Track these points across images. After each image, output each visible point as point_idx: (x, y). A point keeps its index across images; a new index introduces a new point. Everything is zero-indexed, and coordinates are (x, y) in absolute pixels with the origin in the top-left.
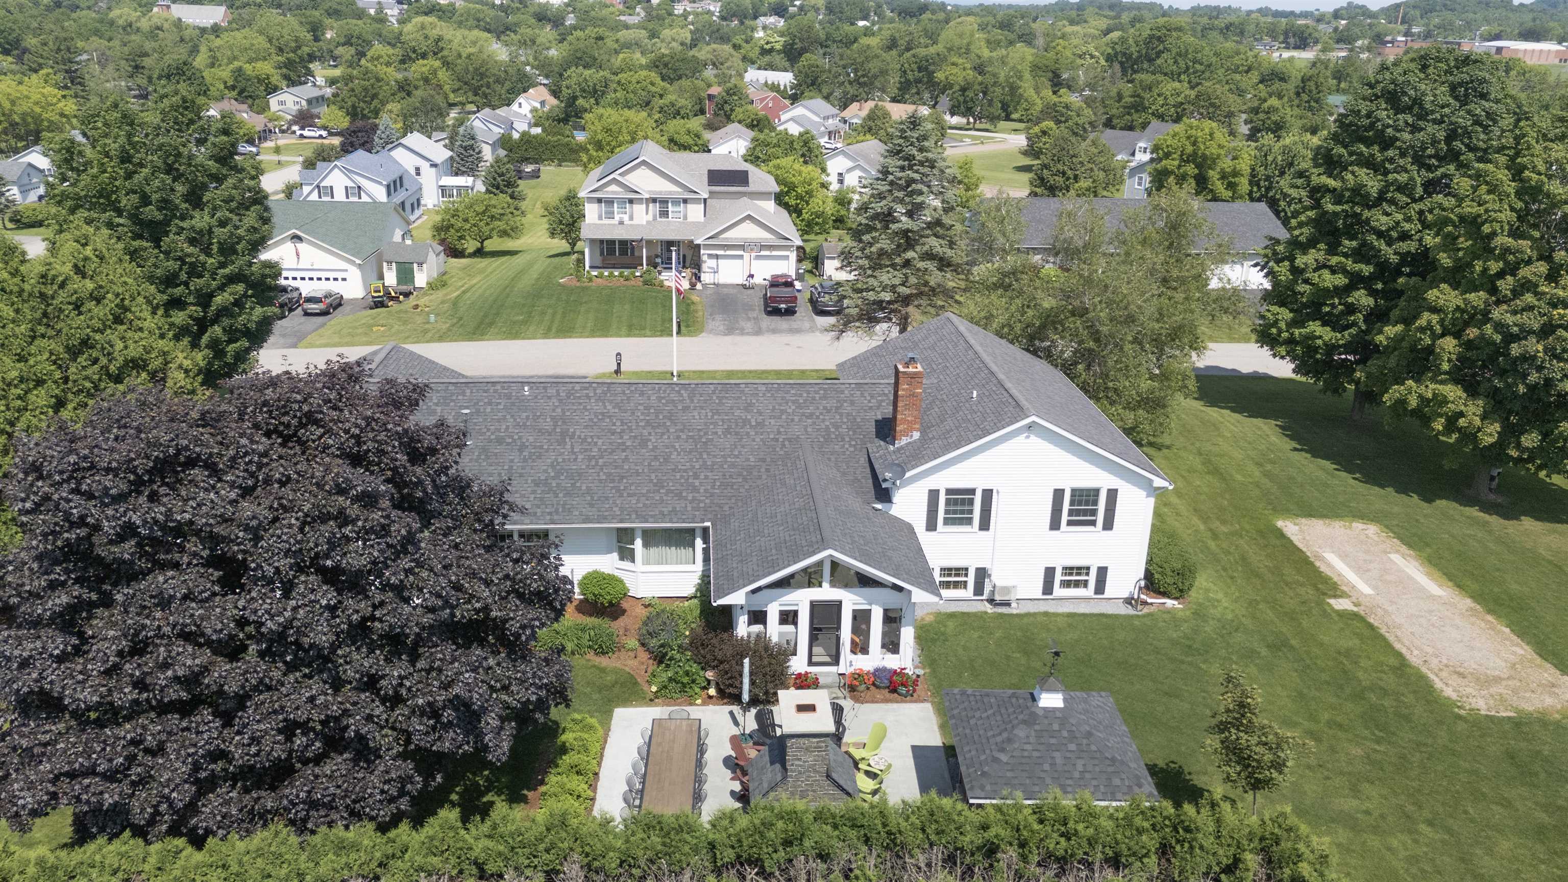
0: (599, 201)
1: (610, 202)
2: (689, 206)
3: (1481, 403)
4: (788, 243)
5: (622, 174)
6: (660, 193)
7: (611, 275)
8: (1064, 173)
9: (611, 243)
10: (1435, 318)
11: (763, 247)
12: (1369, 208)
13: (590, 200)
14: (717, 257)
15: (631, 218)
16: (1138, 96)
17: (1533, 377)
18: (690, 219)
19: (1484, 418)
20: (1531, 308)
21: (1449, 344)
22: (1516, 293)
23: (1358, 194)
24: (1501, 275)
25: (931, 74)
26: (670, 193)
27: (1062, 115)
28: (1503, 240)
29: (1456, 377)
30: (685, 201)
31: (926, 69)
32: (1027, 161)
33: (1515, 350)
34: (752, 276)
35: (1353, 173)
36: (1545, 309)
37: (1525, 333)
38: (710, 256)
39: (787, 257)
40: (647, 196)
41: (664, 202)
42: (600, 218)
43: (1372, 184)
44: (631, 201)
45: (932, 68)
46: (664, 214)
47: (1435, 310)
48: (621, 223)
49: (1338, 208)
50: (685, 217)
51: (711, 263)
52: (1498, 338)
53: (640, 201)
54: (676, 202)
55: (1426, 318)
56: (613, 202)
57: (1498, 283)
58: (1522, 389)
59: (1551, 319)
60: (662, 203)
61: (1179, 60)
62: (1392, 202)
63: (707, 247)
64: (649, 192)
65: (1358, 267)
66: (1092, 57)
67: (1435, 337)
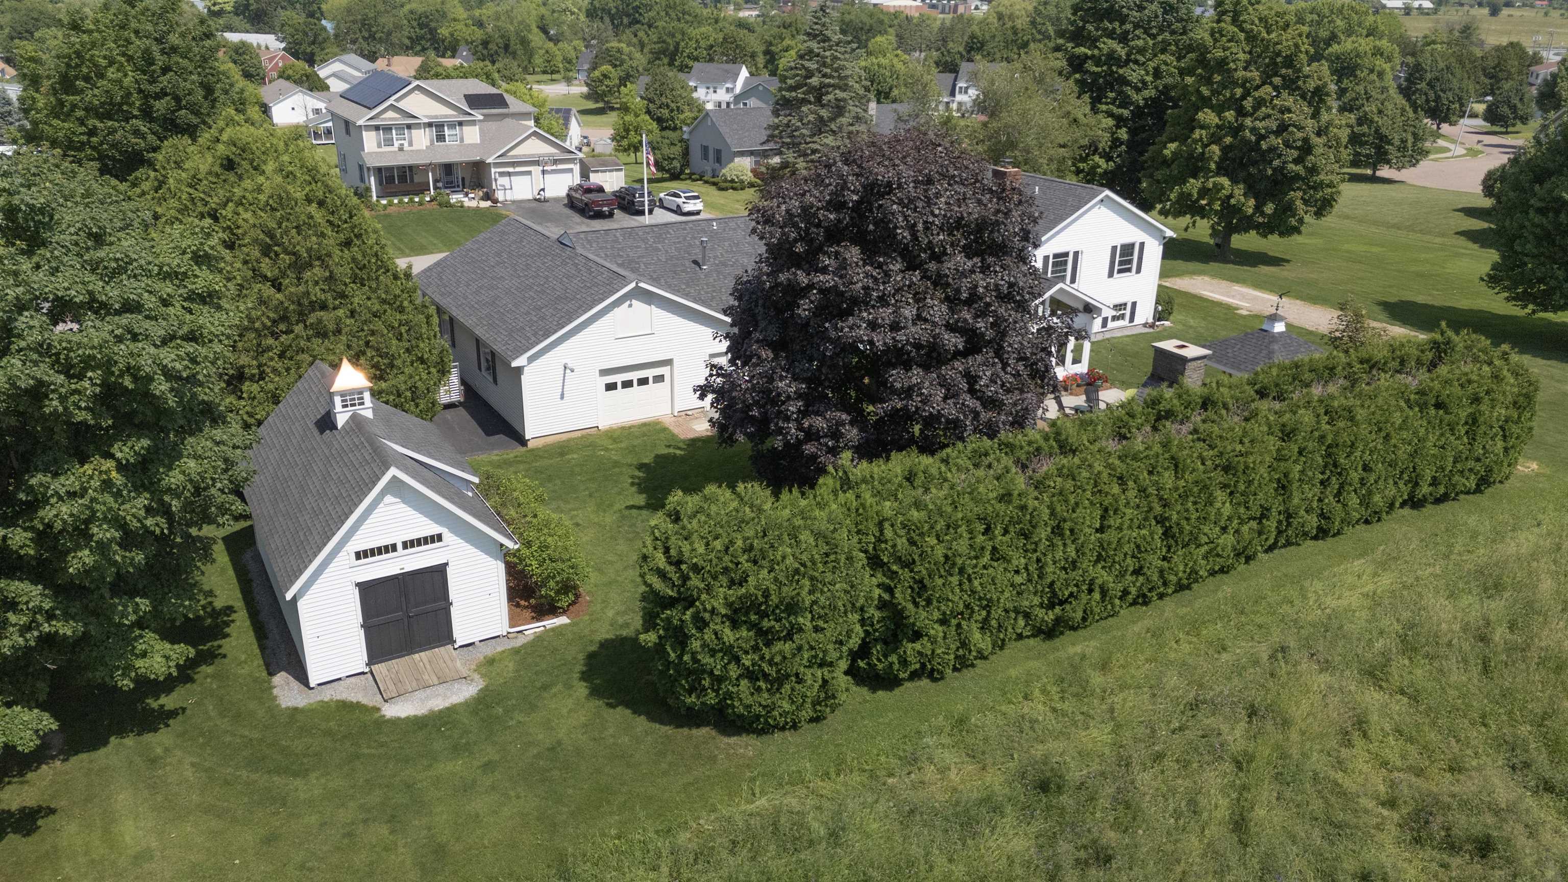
0: (377, 128)
1: (388, 129)
2: (464, 128)
3: (1242, 186)
4: (573, 156)
5: (397, 100)
6: (436, 117)
7: (400, 202)
8: (668, 106)
9: (390, 169)
10: (1204, 132)
11: (556, 162)
12: (1121, 67)
13: (368, 128)
14: (509, 174)
15: (411, 144)
16: (664, 42)
17: (1276, 163)
18: (467, 141)
19: (1245, 195)
20: (1269, 116)
21: (1215, 148)
22: (1256, 108)
23: (1112, 57)
24: (1244, 97)
25: (433, 31)
26: (446, 116)
27: (616, 59)
28: (1241, 74)
29: (1222, 170)
30: (461, 124)
31: (427, 26)
32: (591, 105)
33: (1264, 145)
34: (543, 190)
35: (1104, 43)
36: (1279, 116)
37: (1270, 132)
38: (502, 174)
39: (571, 170)
40: (426, 120)
41: (440, 126)
42: (379, 146)
43: (1121, 51)
44: (409, 127)
45: (433, 25)
46: (441, 138)
47: (1202, 127)
48: (401, 149)
49: (1099, 69)
50: (462, 140)
51: (503, 181)
52: (1253, 138)
53: (418, 126)
54: (452, 125)
55: (1197, 134)
56: (391, 129)
57: (1244, 103)
58: (1270, 172)
59: (1283, 120)
60: (438, 127)
61: (670, 12)
62: (1136, 62)
63: (497, 165)
64: (426, 116)
65: (1121, 111)
66: (572, 13)
67: (1205, 146)
